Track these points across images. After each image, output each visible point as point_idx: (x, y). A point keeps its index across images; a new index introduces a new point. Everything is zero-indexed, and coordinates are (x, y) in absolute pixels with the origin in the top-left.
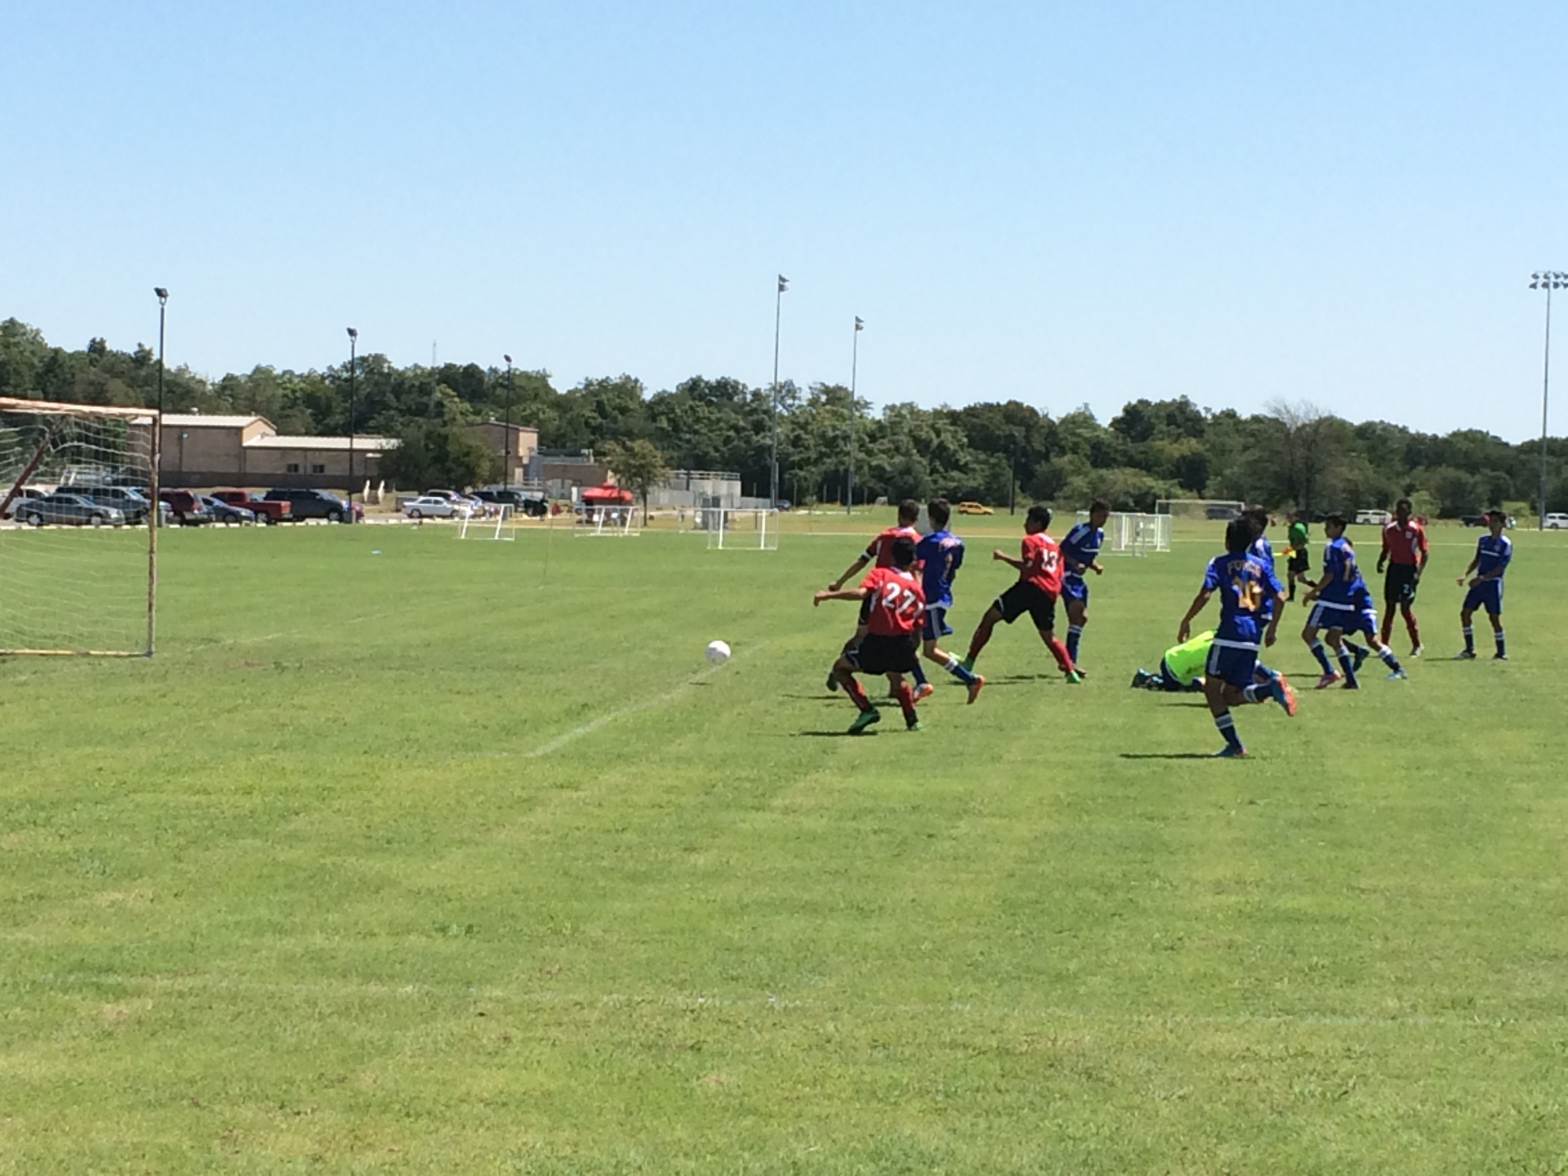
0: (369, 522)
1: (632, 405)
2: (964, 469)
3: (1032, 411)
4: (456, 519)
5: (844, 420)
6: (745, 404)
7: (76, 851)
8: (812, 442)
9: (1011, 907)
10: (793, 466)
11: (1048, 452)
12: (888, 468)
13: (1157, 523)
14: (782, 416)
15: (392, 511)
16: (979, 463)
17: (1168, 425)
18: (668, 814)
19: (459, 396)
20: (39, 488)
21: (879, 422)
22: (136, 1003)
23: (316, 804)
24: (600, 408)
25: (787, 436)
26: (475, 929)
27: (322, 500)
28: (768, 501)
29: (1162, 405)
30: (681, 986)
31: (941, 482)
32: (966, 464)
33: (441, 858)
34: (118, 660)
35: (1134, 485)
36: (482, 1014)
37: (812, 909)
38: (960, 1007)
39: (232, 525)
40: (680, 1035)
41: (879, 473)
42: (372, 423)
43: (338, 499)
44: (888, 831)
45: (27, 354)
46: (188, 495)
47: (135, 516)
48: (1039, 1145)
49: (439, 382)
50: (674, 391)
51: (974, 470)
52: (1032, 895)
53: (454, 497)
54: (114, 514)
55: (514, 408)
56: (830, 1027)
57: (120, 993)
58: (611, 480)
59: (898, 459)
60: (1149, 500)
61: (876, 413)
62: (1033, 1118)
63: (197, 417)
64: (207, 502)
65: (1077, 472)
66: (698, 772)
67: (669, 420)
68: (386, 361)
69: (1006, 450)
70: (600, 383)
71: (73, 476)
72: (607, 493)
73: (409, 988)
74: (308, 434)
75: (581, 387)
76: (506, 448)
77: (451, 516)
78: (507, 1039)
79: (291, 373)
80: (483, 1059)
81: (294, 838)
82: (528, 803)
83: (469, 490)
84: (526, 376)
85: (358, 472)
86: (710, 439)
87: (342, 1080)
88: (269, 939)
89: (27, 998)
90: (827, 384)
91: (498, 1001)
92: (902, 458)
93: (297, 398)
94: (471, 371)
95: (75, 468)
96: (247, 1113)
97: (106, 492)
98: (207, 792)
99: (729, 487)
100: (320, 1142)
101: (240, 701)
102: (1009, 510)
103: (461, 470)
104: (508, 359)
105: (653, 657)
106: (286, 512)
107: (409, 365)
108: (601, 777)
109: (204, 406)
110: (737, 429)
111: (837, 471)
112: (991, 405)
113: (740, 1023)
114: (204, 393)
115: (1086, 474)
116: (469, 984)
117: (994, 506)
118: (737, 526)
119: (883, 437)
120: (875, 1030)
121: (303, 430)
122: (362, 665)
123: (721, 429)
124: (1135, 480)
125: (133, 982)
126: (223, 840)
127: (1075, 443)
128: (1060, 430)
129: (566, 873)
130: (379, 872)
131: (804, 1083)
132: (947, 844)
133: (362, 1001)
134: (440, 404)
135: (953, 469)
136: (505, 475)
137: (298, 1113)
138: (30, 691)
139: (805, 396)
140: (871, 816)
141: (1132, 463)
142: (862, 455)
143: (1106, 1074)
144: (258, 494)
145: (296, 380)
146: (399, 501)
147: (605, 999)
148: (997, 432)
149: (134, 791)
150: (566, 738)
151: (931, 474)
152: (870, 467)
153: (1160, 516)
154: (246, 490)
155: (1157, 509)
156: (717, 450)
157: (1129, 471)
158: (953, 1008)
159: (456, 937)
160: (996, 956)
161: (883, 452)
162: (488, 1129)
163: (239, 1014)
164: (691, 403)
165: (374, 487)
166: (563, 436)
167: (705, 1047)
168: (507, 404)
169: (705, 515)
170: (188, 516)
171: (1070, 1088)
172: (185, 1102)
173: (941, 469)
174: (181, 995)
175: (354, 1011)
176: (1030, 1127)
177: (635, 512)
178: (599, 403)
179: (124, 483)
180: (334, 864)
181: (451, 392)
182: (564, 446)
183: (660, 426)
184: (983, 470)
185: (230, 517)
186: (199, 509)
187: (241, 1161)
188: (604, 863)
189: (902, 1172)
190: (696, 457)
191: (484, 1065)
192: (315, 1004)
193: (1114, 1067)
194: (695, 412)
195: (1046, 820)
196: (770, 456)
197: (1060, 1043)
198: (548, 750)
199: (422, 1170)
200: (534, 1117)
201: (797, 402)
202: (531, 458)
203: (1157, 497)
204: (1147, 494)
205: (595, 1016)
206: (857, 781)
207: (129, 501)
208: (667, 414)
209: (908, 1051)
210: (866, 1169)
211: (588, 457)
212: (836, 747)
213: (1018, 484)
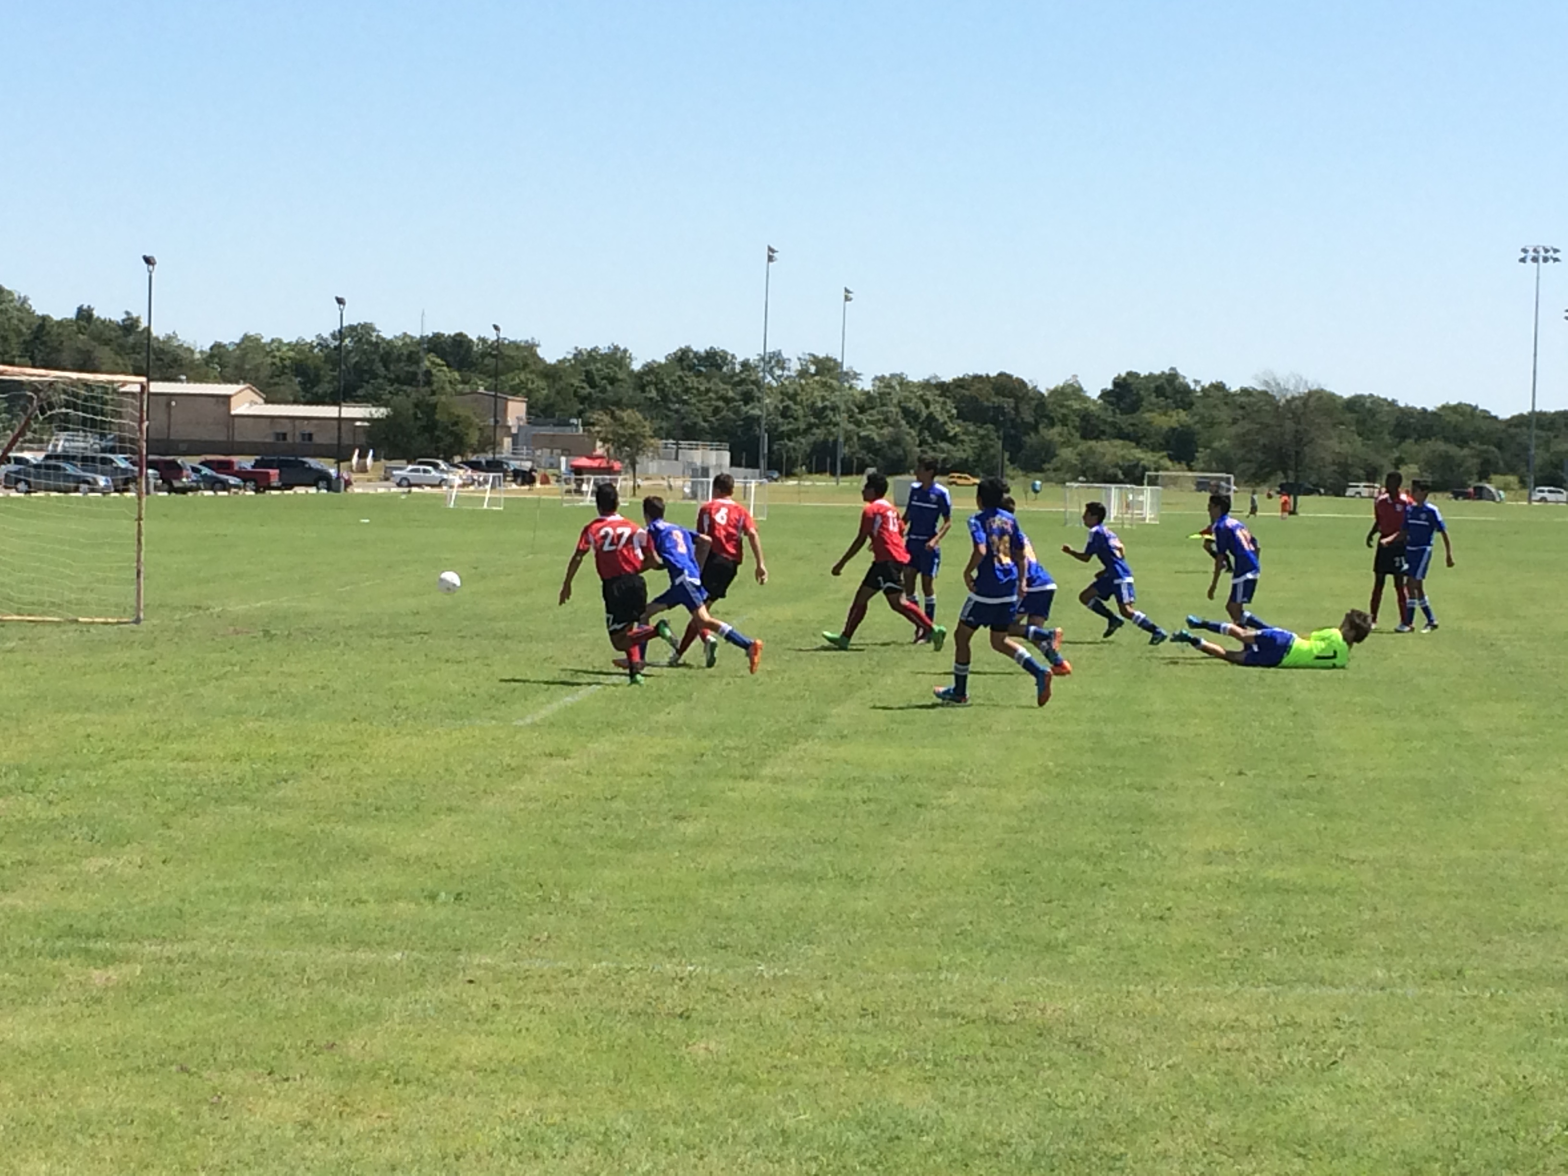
0: (358, 490)
1: (620, 375)
2: (953, 440)
3: (1022, 383)
4: (445, 488)
5: (834, 391)
6: (735, 374)
7: (64, 817)
8: (801, 413)
9: (999, 876)
10: (781, 436)
11: (1037, 423)
12: (877, 439)
13: (1146, 494)
14: (771, 388)
15: (381, 480)
16: (967, 433)
17: (1157, 397)
18: (657, 783)
19: (448, 366)
20: (27, 455)
21: (868, 393)
22: (125, 969)
23: (305, 771)
24: (589, 378)
25: (776, 407)
26: (464, 896)
27: (310, 468)
28: (757, 471)
29: (1151, 377)
30: (671, 953)
32: (955, 435)
33: (430, 826)
34: (107, 627)
35: (1123, 457)
36: (471, 982)
37: (803, 878)
38: (949, 975)
39: (220, 493)
40: (669, 1002)
41: (867, 444)
42: (360, 392)
43: (325, 467)
44: (876, 800)
45: (15, 321)
46: (177, 463)
47: (124, 484)
48: (1028, 1114)
49: (429, 351)
50: (663, 361)
51: (962, 442)
52: (1020, 864)
53: (443, 465)
54: (102, 481)
55: (503, 378)
56: (820, 996)
57: (110, 959)
58: (600, 450)
59: (887, 430)
60: (1137, 473)
61: (865, 384)
62: (1022, 1086)
63: (185, 385)
64: (195, 470)
65: (1067, 444)
66: (686, 742)
67: (657, 389)
68: (374, 330)
69: (995, 422)
70: (589, 353)
71: (61, 443)
72: (595, 464)
73: (398, 956)
74: (296, 402)
75: (570, 357)
76: (495, 416)
77: (439, 485)
78: (496, 1006)
79: (280, 341)
80: (472, 1026)
81: (283, 804)
82: (517, 772)
83: (457, 459)
84: (515, 345)
85: (347, 440)
86: (699, 409)
87: (331, 1046)
88: (257, 906)
89: (15, 963)
90: (817, 354)
91: (486, 967)
92: (891, 429)
93: (284, 367)
94: (460, 340)
95: (63, 435)
96: (235, 1079)
97: (93, 459)
98: (195, 759)
99: (718, 457)
100: (309, 1109)
101: (228, 669)
103: (449, 440)
104: (496, 328)
106: (275, 481)
107: (398, 334)
108: (590, 746)
109: (191, 374)
110: (727, 400)
111: (826, 441)
112: (980, 376)
113: (729, 991)
114: (193, 361)
115: (1075, 446)
116: (457, 950)
119: (872, 408)
120: (865, 999)
121: (291, 398)
122: (351, 632)
123: (710, 399)
124: (1124, 452)
125: (120, 948)
126: (212, 807)
127: (1064, 415)
128: (1049, 401)
129: (554, 841)
130: (368, 839)
131: (792, 1051)
132: (936, 814)
133: (350, 969)
134: (428, 373)
135: (942, 440)
136: (494, 444)
137: (287, 1079)
138: (18, 657)
139: (795, 366)
140: (859, 787)
141: (1122, 435)
142: (851, 427)
143: (1095, 1043)
144: (246, 462)
145: (285, 349)
146: (388, 470)
147: (594, 966)
148: (986, 403)
149: (123, 758)
150: (555, 706)
151: (920, 445)
152: (859, 438)
153: (1149, 488)
154: (235, 459)
155: (1145, 481)
156: (705, 421)
157: (1119, 442)
158: (942, 977)
159: (445, 904)
160: (984, 925)
161: (873, 423)
162: (477, 1096)
163: (227, 980)
164: (680, 373)
165: (363, 456)
166: (552, 405)
167: (694, 1015)
168: (496, 374)
169: (694, 486)
170: (176, 484)
171: (1059, 1056)
172: (174, 1068)
173: (930, 440)
174: (170, 961)
175: (343, 978)
176: (1019, 1097)
177: (623, 482)
178: (588, 373)
179: (112, 450)
180: (322, 831)
181: (438, 361)
182: (553, 416)
183: (650, 395)
184: (971, 441)
185: (218, 485)
186: (188, 477)
187: (230, 1127)
188: (593, 832)
189: (890, 1140)
190: (685, 428)
191: (473, 1033)
192: (304, 970)
193: (1103, 1037)
194: (684, 382)
195: (1034, 791)
196: (759, 426)
197: (1049, 1012)
198: (537, 719)
199: (411, 1136)
200: (522, 1084)
201: (786, 373)
202: (520, 428)
203: (1145, 469)
204: (1136, 466)
205: (584, 984)
206: (844, 751)
207: (117, 468)
208: (656, 384)
209: (897, 1019)
210: (855, 1138)
211: (577, 426)
212: (825, 716)
213: (1007, 455)
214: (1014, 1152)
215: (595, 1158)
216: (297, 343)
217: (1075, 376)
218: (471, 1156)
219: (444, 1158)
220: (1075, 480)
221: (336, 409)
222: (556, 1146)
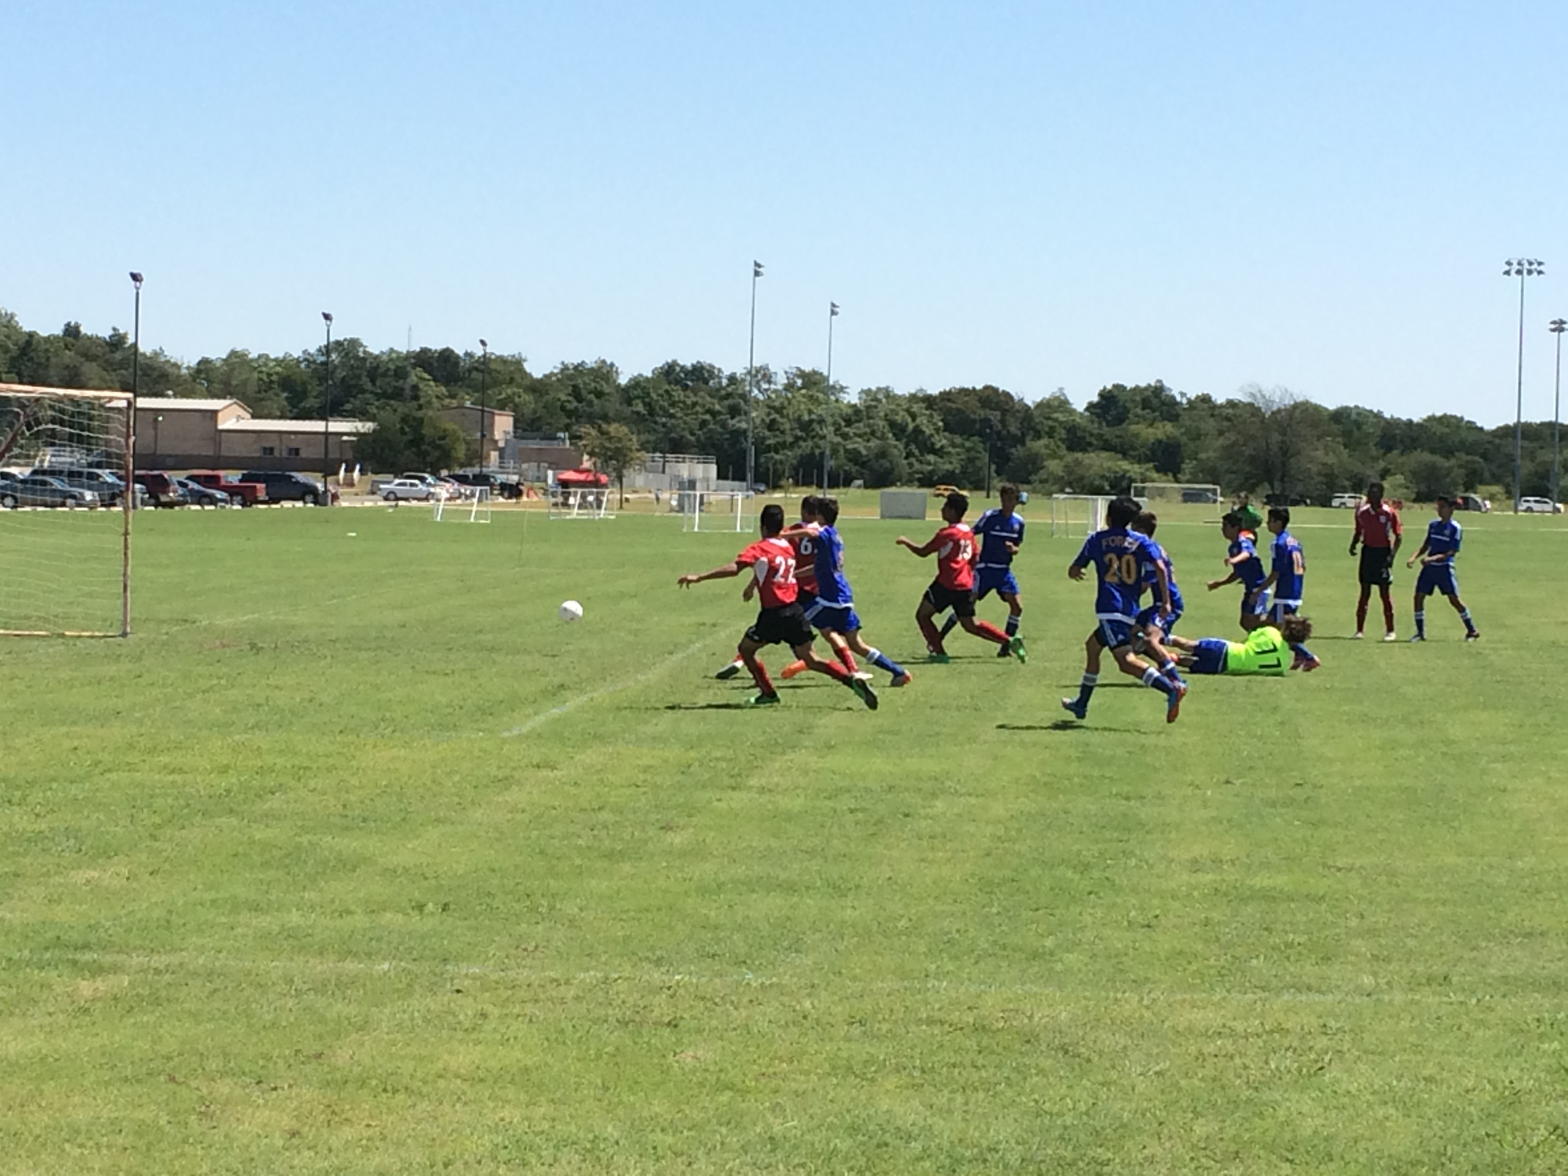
0: (344, 504)
1: (607, 389)
2: (939, 452)
3: (1007, 395)
4: (432, 502)
5: (820, 404)
6: (721, 388)
7: (51, 829)
8: (787, 426)
9: (987, 886)
10: (769, 449)
11: (1024, 435)
12: (864, 452)
14: (757, 401)
15: (368, 494)
16: (954, 445)
17: (1143, 409)
18: (645, 793)
19: (435, 380)
20: (14, 470)
21: (855, 406)
22: (113, 980)
23: (292, 783)
24: (576, 393)
25: (763, 420)
26: (452, 906)
27: (297, 482)
28: (744, 484)
29: (1137, 390)
30: (658, 962)
31: (917, 466)
32: (942, 447)
33: (418, 837)
34: (93, 641)
35: (1109, 469)
36: (458, 991)
37: (789, 888)
38: (936, 983)
39: (207, 508)
40: (657, 1012)
41: (854, 457)
42: (348, 407)
43: (313, 482)
44: (863, 810)
45: (2, 337)
46: (161, 476)
47: (110, 498)
48: (1016, 1121)
49: (414, 366)
50: (650, 375)
51: (949, 453)
52: (1008, 873)
53: (430, 479)
54: (88, 496)
55: (490, 392)
56: (807, 1004)
57: (97, 970)
58: (587, 464)
59: (874, 443)
60: (1124, 484)
61: (852, 397)
62: (1009, 1093)
63: (172, 400)
64: (181, 484)
65: (1054, 456)
66: (674, 753)
67: (645, 404)
68: (361, 345)
69: (980, 434)
70: (576, 368)
71: (47, 458)
72: (582, 477)
73: (386, 966)
74: (282, 417)
75: (556, 371)
76: (482, 431)
77: (426, 499)
78: (484, 1016)
79: (267, 357)
80: (460, 1035)
81: (269, 817)
82: (505, 782)
83: (444, 473)
84: (502, 360)
85: (334, 455)
86: (685, 423)
87: (319, 1056)
88: (244, 917)
90: (803, 368)
91: (474, 977)
92: (878, 442)
93: (271, 382)
94: (447, 356)
95: (50, 450)
96: (223, 1088)
97: (80, 474)
98: (181, 771)
99: (705, 471)
100: (297, 1117)
101: (215, 682)
102: (984, 493)
103: (437, 453)
104: (483, 343)
105: (630, 638)
106: (262, 496)
107: (385, 349)
108: (577, 757)
109: (179, 389)
110: (713, 413)
111: (812, 454)
112: (967, 390)
113: (717, 1000)
114: (179, 377)
115: (1061, 458)
116: (445, 960)
117: (970, 490)
118: (713, 509)
119: (859, 421)
120: (851, 1007)
121: (278, 413)
122: (338, 645)
123: (697, 413)
124: (1110, 464)
125: (108, 959)
126: (198, 819)
127: (1051, 428)
128: (1036, 413)
129: (542, 852)
130: (355, 850)
131: (780, 1059)
132: (924, 823)
133: (338, 979)
134: (415, 388)
135: (929, 452)
136: (481, 458)
137: (275, 1089)
138: (5, 671)
139: (781, 381)
140: (847, 796)
141: (1107, 447)
142: (838, 439)
143: (1083, 1050)
144: (233, 477)
145: (272, 364)
146: (375, 483)
147: (582, 975)
148: (972, 416)
149: (110, 770)
150: (542, 718)
151: (906, 458)
152: (846, 451)
154: (221, 473)
156: (693, 434)
157: (1104, 454)
158: (930, 985)
159: (432, 914)
160: (972, 933)
161: (860, 436)
162: (466, 1103)
163: (216, 990)
164: (667, 387)
165: (349, 470)
166: (539, 419)
167: (682, 1023)
168: (483, 388)
169: (681, 498)
170: (163, 498)
171: (1047, 1063)
172: (162, 1078)
173: (917, 452)
174: (157, 971)
175: (331, 987)
176: (1006, 1103)
177: (611, 495)
178: (575, 387)
179: (99, 465)
180: (310, 842)
181: (426, 376)
182: (539, 429)
183: (635, 409)
184: (958, 454)
185: (206, 500)
186: (175, 492)
187: (218, 1137)
188: (580, 842)
189: (879, 1146)
190: (672, 440)
191: (461, 1041)
192: (292, 981)
193: (1091, 1044)
194: (670, 396)
195: (1022, 800)
196: (746, 438)
197: (1036, 1019)
198: (524, 730)
199: (400, 1144)
200: (511, 1093)
201: (773, 387)
202: (507, 441)
203: (1132, 480)
204: (1123, 477)
205: (572, 993)
206: (833, 761)
207: (106, 483)
208: (642, 398)
209: (885, 1027)
210: (843, 1144)
211: (563, 440)
212: (811, 727)
213: (993, 467)
214: (1002, 1158)
215: (583, 1166)
216: (284, 358)
217: (1061, 389)
218: (459, 1164)
219: (432, 1166)
220: (1062, 491)
221: (323, 423)
222: (544, 1153)
